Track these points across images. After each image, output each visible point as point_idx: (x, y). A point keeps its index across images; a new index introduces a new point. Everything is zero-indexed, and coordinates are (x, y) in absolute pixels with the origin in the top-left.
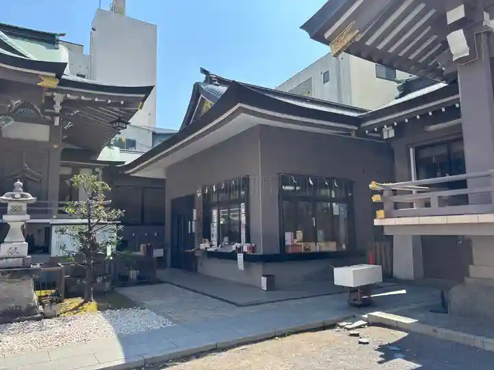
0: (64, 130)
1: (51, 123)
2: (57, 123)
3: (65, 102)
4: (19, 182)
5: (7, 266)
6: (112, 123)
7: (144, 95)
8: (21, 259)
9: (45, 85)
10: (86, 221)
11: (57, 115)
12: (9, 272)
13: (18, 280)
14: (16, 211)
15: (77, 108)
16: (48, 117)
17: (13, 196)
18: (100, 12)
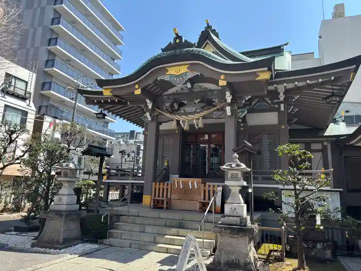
0: (288, 113)
1: (278, 110)
2: (282, 109)
3: (287, 91)
4: (236, 155)
5: (230, 223)
6: (326, 99)
7: (354, 66)
8: (239, 219)
9: (262, 78)
10: (292, 187)
11: (281, 102)
12: (229, 228)
13: (236, 236)
14: (235, 178)
15: (297, 93)
16: (276, 106)
17: (230, 165)
18: (325, 23)
